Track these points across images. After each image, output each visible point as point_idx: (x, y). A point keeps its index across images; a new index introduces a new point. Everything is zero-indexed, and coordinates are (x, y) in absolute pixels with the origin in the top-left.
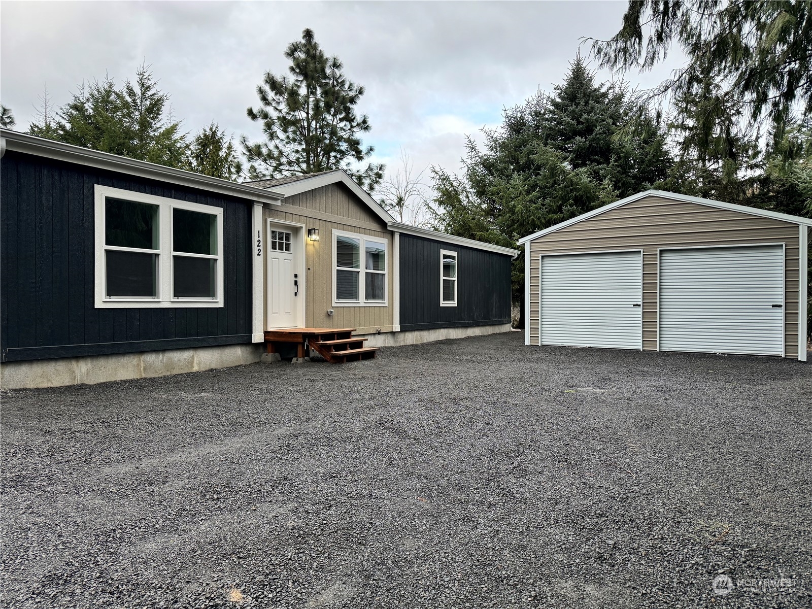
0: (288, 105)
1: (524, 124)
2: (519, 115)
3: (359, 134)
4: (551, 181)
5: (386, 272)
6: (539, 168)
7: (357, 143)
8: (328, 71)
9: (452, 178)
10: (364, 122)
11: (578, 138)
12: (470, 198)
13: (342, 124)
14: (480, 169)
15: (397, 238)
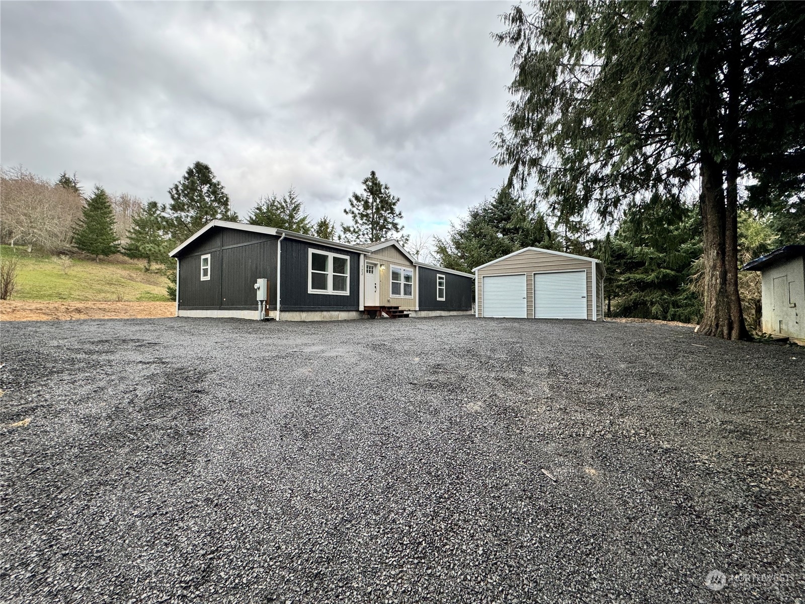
0: (364, 207)
1: (478, 215)
2: (476, 210)
3: (397, 220)
4: (491, 242)
5: (412, 284)
6: (485, 236)
7: (396, 224)
8: (383, 191)
9: (443, 241)
10: (400, 214)
11: (503, 222)
12: (452, 250)
13: (389, 216)
14: (458, 237)
15: (417, 268)
